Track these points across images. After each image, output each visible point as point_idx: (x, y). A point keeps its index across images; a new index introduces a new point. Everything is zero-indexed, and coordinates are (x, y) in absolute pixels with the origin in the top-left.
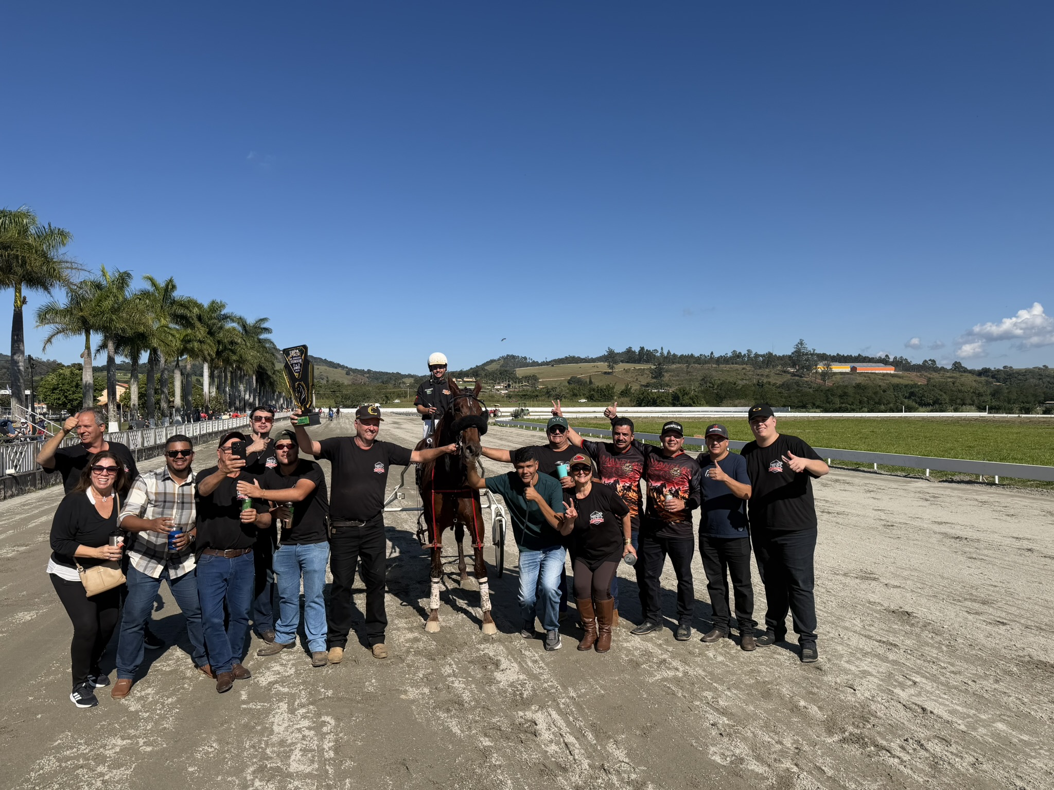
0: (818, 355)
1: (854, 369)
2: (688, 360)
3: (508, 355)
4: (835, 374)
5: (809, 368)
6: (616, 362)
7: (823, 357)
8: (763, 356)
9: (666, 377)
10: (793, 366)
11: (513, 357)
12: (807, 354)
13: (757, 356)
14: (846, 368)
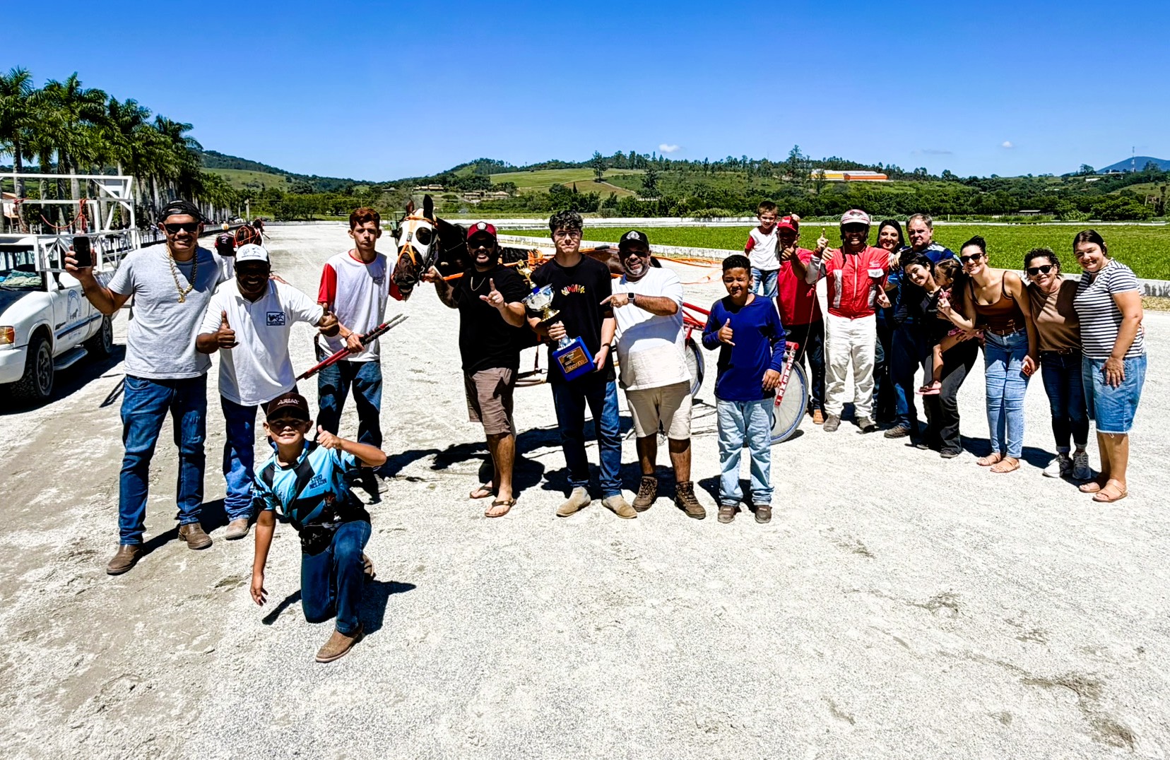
0: (813, 162)
1: (847, 177)
2: (682, 166)
3: (482, 159)
4: (829, 182)
5: (804, 176)
6: (604, 169)
7: (817, 164)
8: (758, 162)
9: (659, 184)
10: (788, 173)
11: (488, 161)
12: (802, 161)
13: (752, 162)
14: (837, 175)
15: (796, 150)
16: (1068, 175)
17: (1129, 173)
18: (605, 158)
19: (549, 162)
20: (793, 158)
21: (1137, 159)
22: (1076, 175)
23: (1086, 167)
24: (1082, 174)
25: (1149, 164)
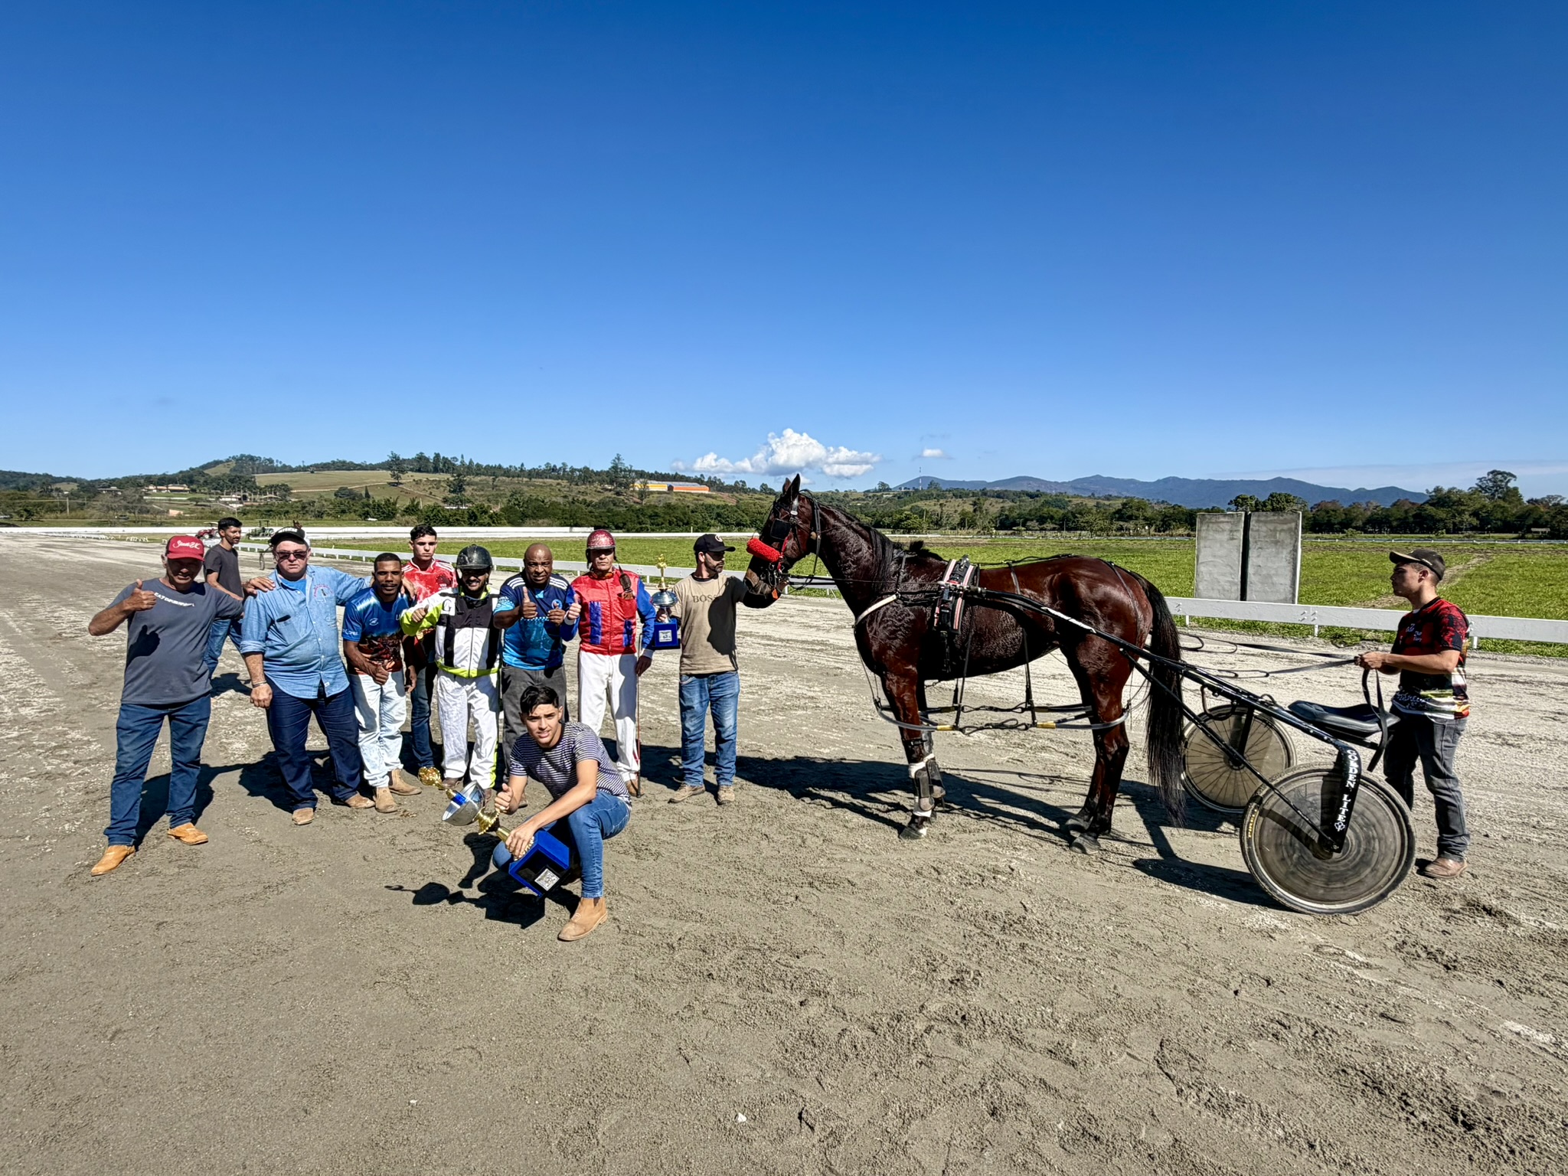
0: (636, 472)
1: (670, 488)
2: (495, 471)
3: (242, 456)
4: (652, 492)
5: (627, 486)
6: (403, 471)
7: (641, 474)
8: (579, 470)
9: (468, 491)
10: (611, 483)
11: (252, 458)
12: (625, 471)
13: (573, 470)
14: (663, 487)
15: (619, 459)
16: (868, 491)
17: (916, 490)
18: (404, 460)
19: (334, 462)
20: (615, 468)
21: (923, 478)
22: (875, 491)
23: (883, 484)
24: (880, 491)
25: (933, 483)
